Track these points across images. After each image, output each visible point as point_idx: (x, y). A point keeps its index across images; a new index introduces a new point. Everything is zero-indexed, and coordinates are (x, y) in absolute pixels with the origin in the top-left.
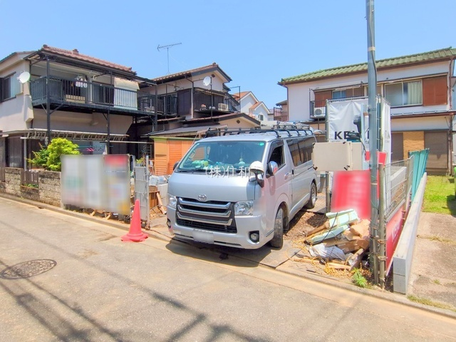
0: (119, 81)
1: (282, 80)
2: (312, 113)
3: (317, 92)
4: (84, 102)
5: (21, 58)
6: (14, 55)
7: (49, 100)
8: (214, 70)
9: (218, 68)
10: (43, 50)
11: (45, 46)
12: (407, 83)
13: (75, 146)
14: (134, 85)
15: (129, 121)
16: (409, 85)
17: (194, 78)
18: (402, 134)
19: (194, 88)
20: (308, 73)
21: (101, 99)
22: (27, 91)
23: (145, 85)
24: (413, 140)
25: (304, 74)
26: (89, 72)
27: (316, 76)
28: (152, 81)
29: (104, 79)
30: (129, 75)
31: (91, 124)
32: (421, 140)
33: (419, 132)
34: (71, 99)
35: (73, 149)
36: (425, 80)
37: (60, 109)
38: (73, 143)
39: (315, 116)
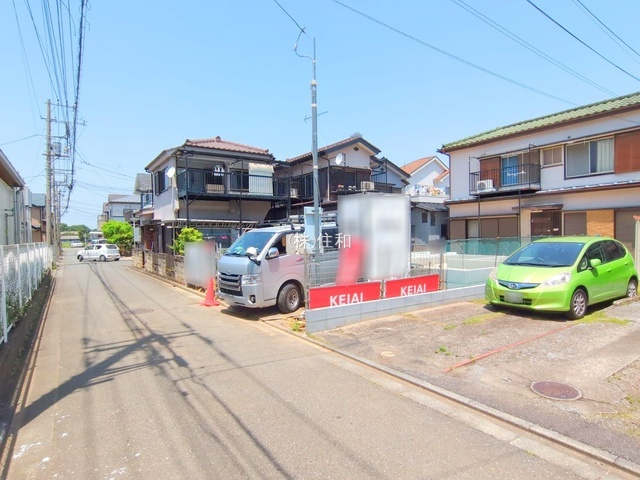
0: (253, 166)
1: (444, 146)
2: (472, 188)
3: (483, 160)
4: (222, 192)
5: (169, 154)
6: (165, 152)
7: (188, 193)
8: (356, 143)
9: (361, 140)
10: (185, 145)
11: (188, 141)
12: (596, 142)
13: (200, 234)
14: (269, 168)
15: (268, 207)
16: (599, 144)
17: (330, 156)
18: (585, 214)
19: (330, 167)
20: (478, 133)
21: (239, 187)
22: (174, 185)
23: (280, 167)
24: (600, 222)
25: (472, 135)
26: (225, 160)
27: (490, 136)
28: (286, 163)
29: (238, 165)
30: (266, 158)
31: (229, 211)
32: (609, 222)
33: (608, 211)
34: (212, 189)
35: (198, 237)
36: (618, 137)
37: (198, 199)
38: (200, 231)
39: (478, 192)
